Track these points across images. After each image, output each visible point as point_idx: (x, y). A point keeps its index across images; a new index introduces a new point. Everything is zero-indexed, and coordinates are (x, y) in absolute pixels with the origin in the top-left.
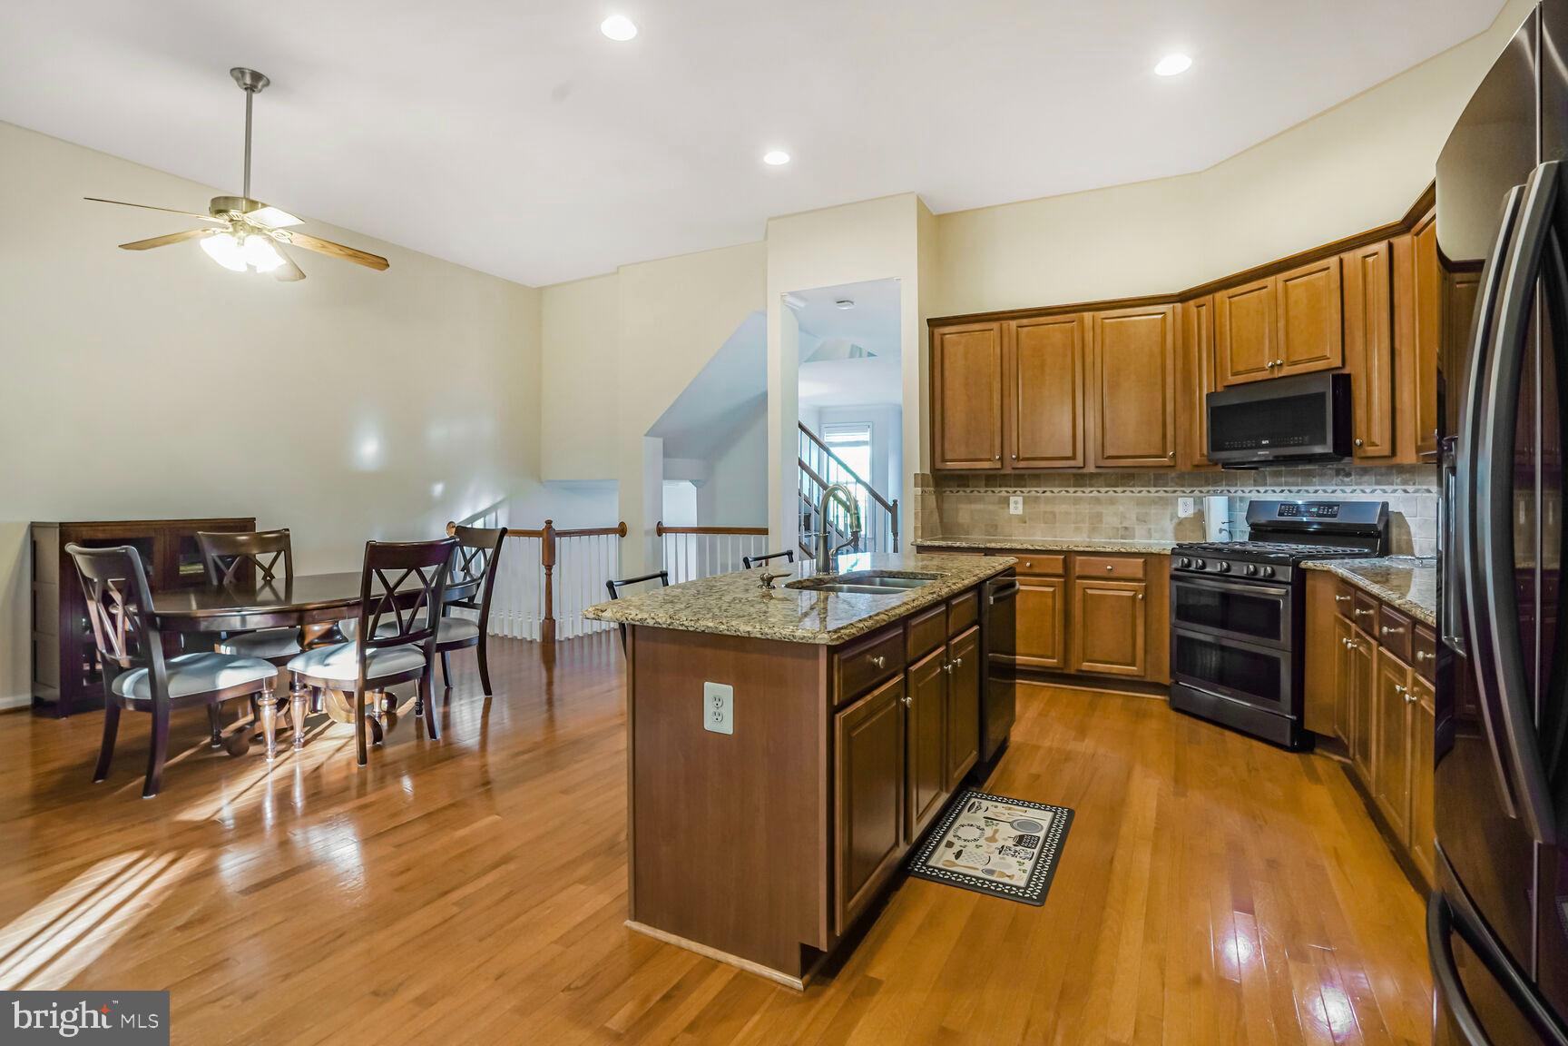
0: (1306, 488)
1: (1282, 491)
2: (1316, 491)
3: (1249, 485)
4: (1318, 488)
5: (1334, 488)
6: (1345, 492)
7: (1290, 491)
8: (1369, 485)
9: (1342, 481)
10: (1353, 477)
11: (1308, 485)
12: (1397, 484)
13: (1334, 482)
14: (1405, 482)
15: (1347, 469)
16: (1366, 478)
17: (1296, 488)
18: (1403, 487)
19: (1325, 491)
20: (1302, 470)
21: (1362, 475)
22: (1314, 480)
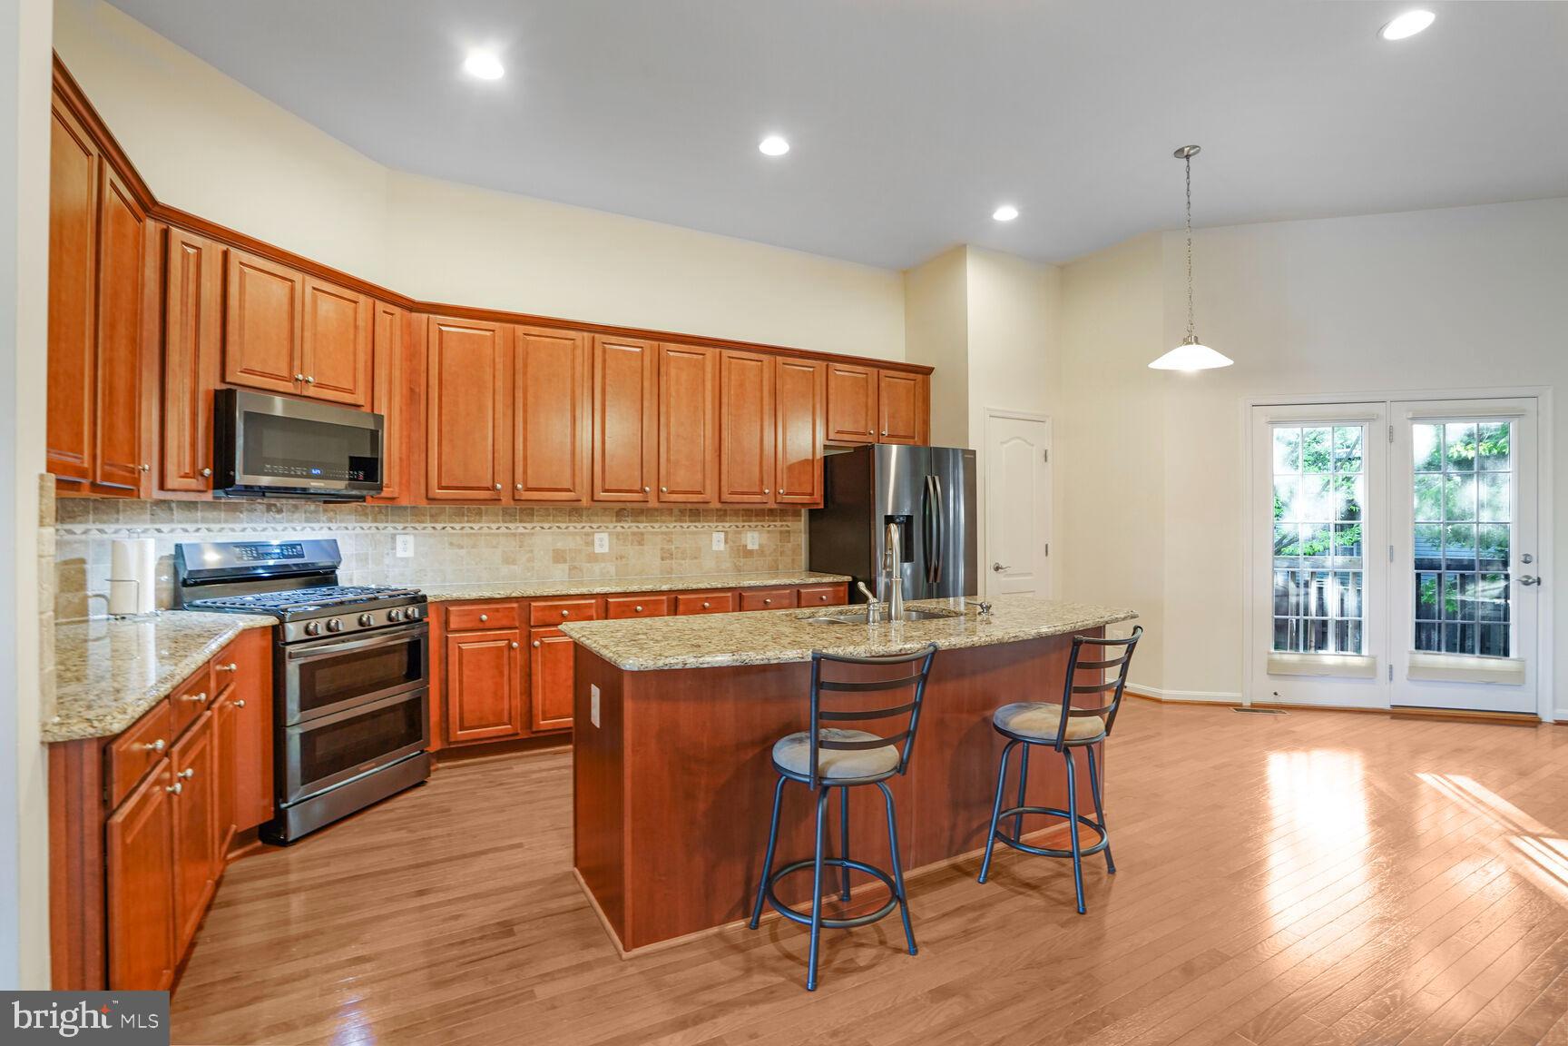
0: (231, 526)
1: (198, 530)
2: (244, 530)
3: (144, 522)
4: (246, 525)
5: (265, 525)
6: (276, 530)
7: (209, 530)
8: (300, 522)
9: (274, 518)
10: (284, 514)
11: (234, 522)
12: (324, 522)
13: (265, 519)
14: (330, 520)
15: (278, 504)
16: (296, 516)
17: (218, 526)
18: (327, 525)
19: (254, 530)
20: (224, 503)
21: (293, 512)
22: (241, 516)
